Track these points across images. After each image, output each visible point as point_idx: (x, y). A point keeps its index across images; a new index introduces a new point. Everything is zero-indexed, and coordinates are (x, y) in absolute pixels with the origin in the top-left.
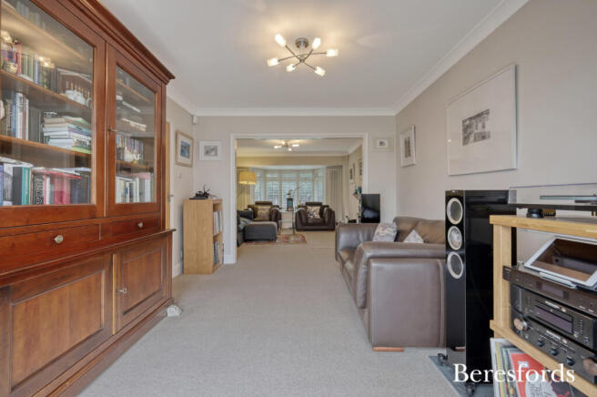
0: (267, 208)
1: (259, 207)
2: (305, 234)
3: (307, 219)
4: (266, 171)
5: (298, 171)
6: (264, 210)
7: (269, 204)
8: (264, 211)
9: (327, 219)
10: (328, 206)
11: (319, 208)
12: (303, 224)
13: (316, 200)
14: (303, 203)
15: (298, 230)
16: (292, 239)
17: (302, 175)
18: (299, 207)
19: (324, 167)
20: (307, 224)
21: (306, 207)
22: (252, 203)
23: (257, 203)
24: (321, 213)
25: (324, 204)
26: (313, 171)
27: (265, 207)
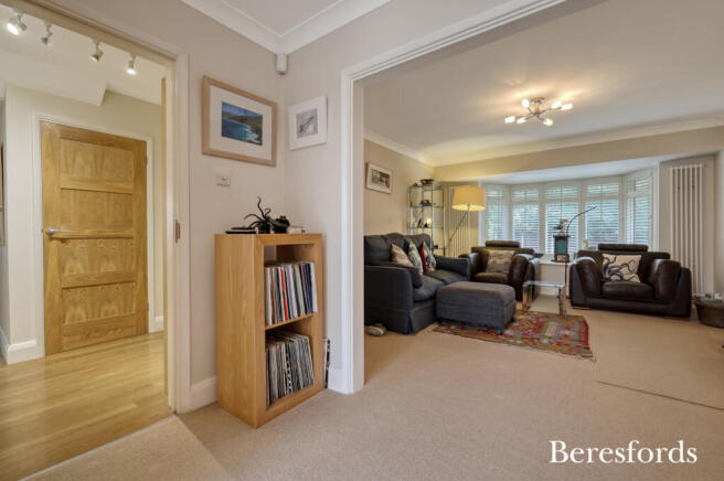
0: (509, 253)
1: (492, 252)
2: (590, 317)
3: (601, 281)
4: (511, 187)
5: (582, 182)
6: (500, 256)
7: (514, 246)
8: (499, 259)
9: (661, 288)
10: (665, 256)
11: (637, 258)
12: (588, 293)
13: (629, 241)
14: (594, 246)
15: (574, 305)
16: (551, 329)
17: (592, 189)
18: (581, 253)
19: (655, 162)
20: (602, 294)
21: (598, 255)
22: (481, 244)
23: (490, 245)
24: (644, 269)
25: (654, 248)
26: (621, 177)
27: (504, 252)
